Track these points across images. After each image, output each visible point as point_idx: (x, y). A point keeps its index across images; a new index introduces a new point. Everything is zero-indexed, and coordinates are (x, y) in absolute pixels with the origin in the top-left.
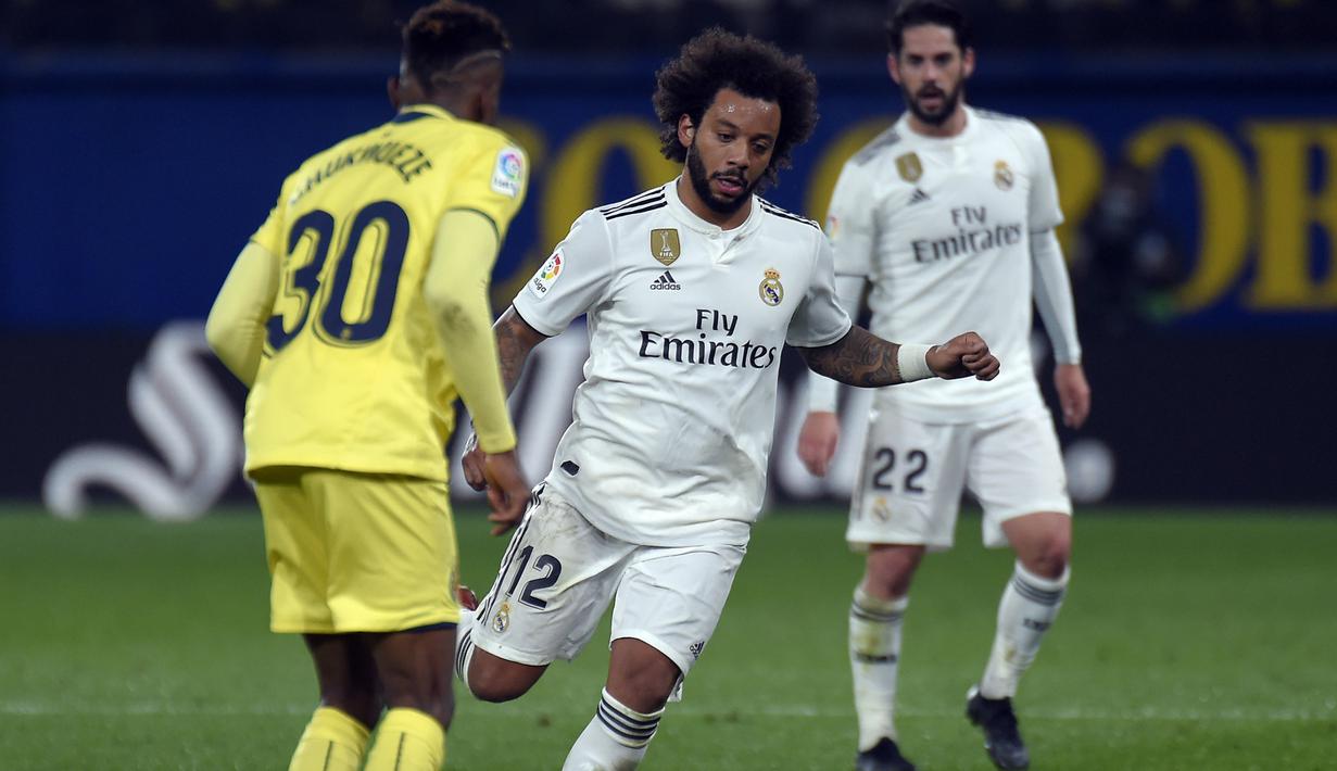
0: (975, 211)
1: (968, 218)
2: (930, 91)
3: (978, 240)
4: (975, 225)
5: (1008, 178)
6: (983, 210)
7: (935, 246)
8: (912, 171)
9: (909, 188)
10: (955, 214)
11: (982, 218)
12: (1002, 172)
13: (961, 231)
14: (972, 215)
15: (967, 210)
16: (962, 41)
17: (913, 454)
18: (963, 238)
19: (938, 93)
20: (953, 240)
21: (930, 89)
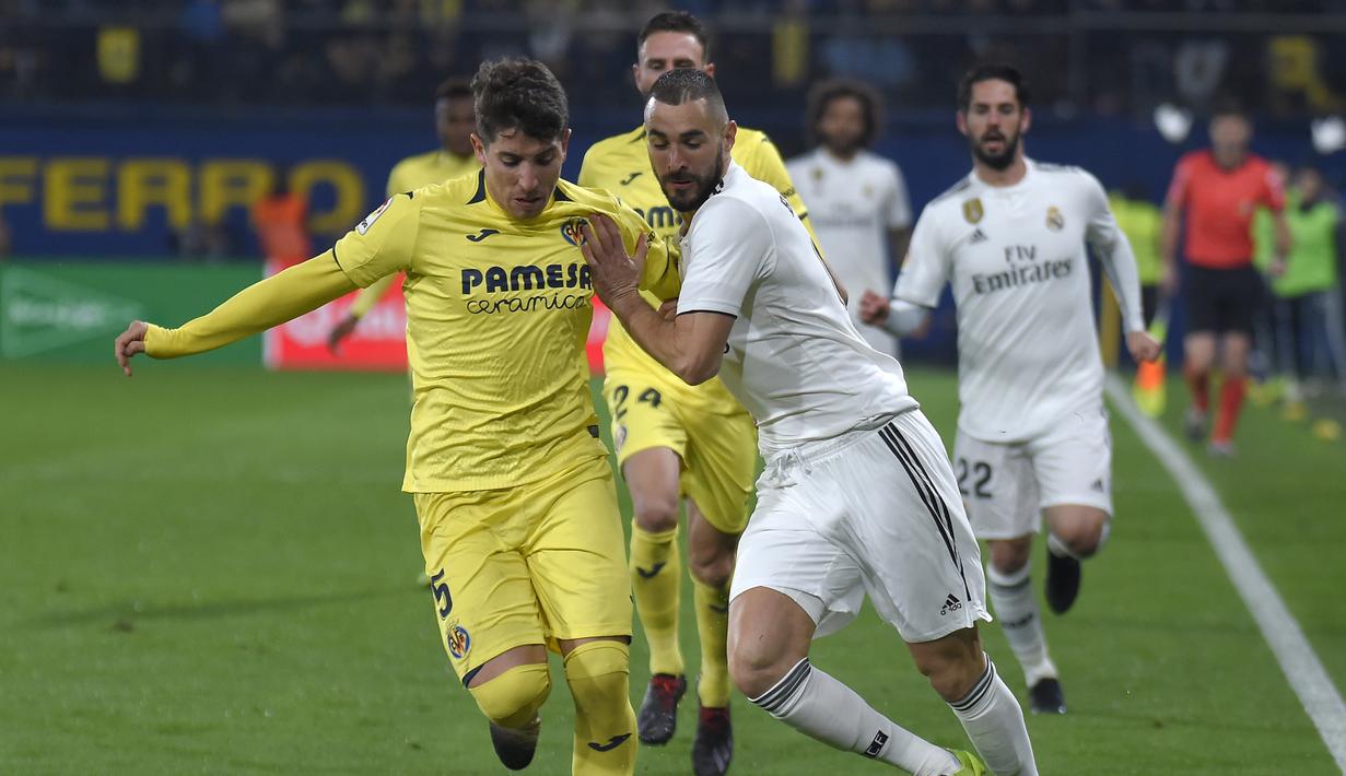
0: (1026, 250)
1: (1020, 256)
2: (993, 134)
3: (1028, 274)
4: (1026, 262)
5: (1059, 221)
6: (1033, 248)
7: (990, 280)
8: (974, 214)
9: (970, 229)
10: (1008, 252)
11: (1032, 256)
12: (1053, 215)
13: (1013, 266)
14: (1023, 253)
15: (1019, 249)
16: (1022, 97)
17: (979, 465)
18: (1014, 273)
19: (1000, 138)
20: (1006, 275)
21: (993, 133)
